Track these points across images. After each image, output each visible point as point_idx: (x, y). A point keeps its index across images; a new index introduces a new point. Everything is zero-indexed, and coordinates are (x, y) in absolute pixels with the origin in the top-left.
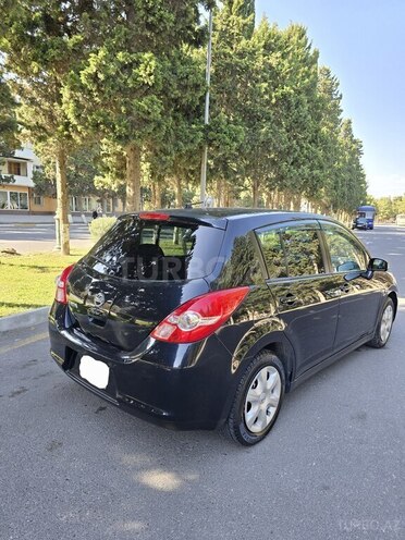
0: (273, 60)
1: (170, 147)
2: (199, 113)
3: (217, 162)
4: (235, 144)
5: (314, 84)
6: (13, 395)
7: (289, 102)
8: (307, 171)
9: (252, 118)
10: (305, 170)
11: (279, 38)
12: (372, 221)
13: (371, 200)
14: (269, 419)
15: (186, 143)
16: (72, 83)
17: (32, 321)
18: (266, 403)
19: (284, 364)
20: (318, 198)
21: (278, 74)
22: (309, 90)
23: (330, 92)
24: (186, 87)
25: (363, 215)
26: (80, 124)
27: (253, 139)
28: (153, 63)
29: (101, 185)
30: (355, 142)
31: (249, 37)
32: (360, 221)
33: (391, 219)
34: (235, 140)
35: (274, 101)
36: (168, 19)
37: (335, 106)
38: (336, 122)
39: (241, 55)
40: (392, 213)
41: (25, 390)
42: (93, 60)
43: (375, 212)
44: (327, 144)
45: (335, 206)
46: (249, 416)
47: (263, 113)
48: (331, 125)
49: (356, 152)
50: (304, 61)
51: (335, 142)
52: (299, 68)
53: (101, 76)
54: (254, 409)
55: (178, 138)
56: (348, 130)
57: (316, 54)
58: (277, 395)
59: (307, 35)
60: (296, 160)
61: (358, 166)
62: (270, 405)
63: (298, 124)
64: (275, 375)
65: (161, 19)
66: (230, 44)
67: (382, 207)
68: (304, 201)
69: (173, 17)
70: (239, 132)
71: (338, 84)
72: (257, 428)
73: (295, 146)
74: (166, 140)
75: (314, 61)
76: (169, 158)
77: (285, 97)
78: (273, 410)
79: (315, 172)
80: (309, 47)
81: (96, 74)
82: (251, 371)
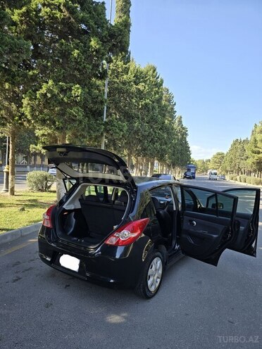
0: (141, 87)
1: (86, 134)
2: (101, 114)
3: (110, 141)
4: (122, 133)
5: (161, 98)
6: (15, 281)
7: (149, 108)
8: (159, 146)
9: (129, 117)
10: (157, 145)
11: (142, 73)
12: (194, 173)
13: (193, 161)
14: (157, 285)
15: (94, 132)
16: (30, 96)
17: (9, 239)
18: (156, 276)
19: (163, 256)
20: (165, 161)
21: (142, 92)
22: (159, 101)
23: (169, 101)
24: (96, 102)
25: (189, 170)
26: (33, 119)
27: (130, 129)
28: (80, 90)
29: (34, 150)
30: (183, 129)
31: (127, 73)
32: (188, 174)
33: (205, 173)
34: (121, 130)
35: (140, 107)
36: (88, 68)
37: (172, 109)
38: (173, 117)
39: (124, 83)
40: (205, 169)
41: (20, 279)
42: (45, 86)
43: (196, 168)
44: (168, 130)
45: (174, 165)
46: (149, 282)
47: (135, 114)
48: (170, 119)
49: (184, 134)
50: (156, 85)
51: (173, 129)
52: (153, 88)
53: (49, 95)
54: (151, 279)
55: (90, 128)
56: (180, 122)
57: (162, 81)
58: (160, 272)
59: (157, 71)
60: (152, 140)
61: (186, 142)
62: (158, 278)
63: (153, 120)
64: (159, 262)
65: (84, 67)
66: (117, 77)
67: (199, 165)
68: (156, 162)
69: (91, 67)
70: (124, 126)
71: (173, 97)
72: (152, 289)
73: (152, 132)
74: (83, 130)
75: (161, 85)
76: (85, 140)
77: (146, 104)
78: (159, 280)
79: (163, 147)
80: (158, 77)
81: (46, 94)
82: (150, 259)
